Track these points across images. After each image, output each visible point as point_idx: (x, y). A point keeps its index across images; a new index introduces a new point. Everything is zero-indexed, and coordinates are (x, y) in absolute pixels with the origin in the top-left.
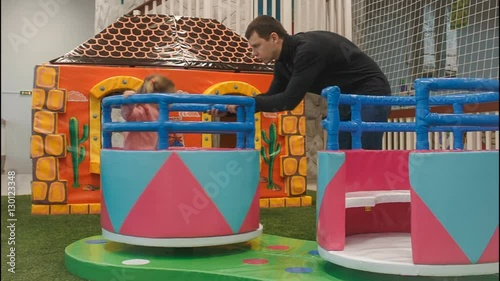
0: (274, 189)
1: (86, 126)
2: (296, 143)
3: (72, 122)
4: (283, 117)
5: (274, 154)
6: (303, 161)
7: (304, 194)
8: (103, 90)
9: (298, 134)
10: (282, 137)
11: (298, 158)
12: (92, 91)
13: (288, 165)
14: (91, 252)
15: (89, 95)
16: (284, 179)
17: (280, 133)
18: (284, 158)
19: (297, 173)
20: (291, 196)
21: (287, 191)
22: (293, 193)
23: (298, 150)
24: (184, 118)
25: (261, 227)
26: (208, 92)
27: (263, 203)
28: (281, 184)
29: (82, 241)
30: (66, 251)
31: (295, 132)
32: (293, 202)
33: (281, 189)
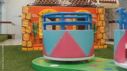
0: (95, 43)
1: (38, 24)
2: (102, 29)
3: (33, 23)
4: (98, 21)
5: (95, 32)
6: (104, 34)
7: (105, 44)
8: (43, 13)
9: (103, 26)
10: (98, 27)
11: (103, 33)
12: (39, 14)
13: (100, 36)
14: (40, 62)
15: (38, 15)
16: (98, 40)
17: (97, 26)
18: (98, 34)
19: (102, 38)
20: (101, 45)
21: (99, 44)
22: (101, 44)
23: (103, 31)
28: (97, 42)
29: (37, 59)
30: (32, 62)
31: (102, 25)
33: (97, 43)
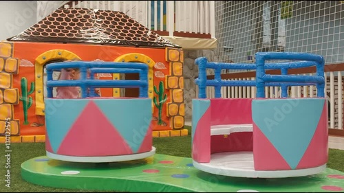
0: (162, 125)
1: (32, 83)
2: (177, 95)
3: (23, 80)
4: (168, 77)
5: (162, 101)
6: (182, 106)
7: (183, 128)
8: (44, 59)
9: (179, 88)
10: (168, 90)
11: (179, 104)
12: (37, 59)
13: (172, 109)
14: (38, 167)
15: (34, 62)
16: (169, 118)
17: (166, 88)
18: (169, 104)
19: (178, 114)
20: (174, 129)
21: (171, 126)
22: (175, 127)
23: (178, 99)
24: (101, 78)
25: (154, 149)
26: (117, 60)
27: (155, 134)
28: (167, 121)
29: (32, 160)
30: (22, 166)
31: (177, 87)
32: (176, 133)
33: (167, 125)
